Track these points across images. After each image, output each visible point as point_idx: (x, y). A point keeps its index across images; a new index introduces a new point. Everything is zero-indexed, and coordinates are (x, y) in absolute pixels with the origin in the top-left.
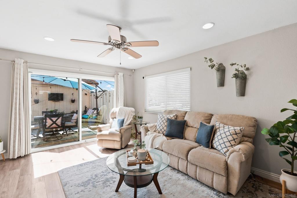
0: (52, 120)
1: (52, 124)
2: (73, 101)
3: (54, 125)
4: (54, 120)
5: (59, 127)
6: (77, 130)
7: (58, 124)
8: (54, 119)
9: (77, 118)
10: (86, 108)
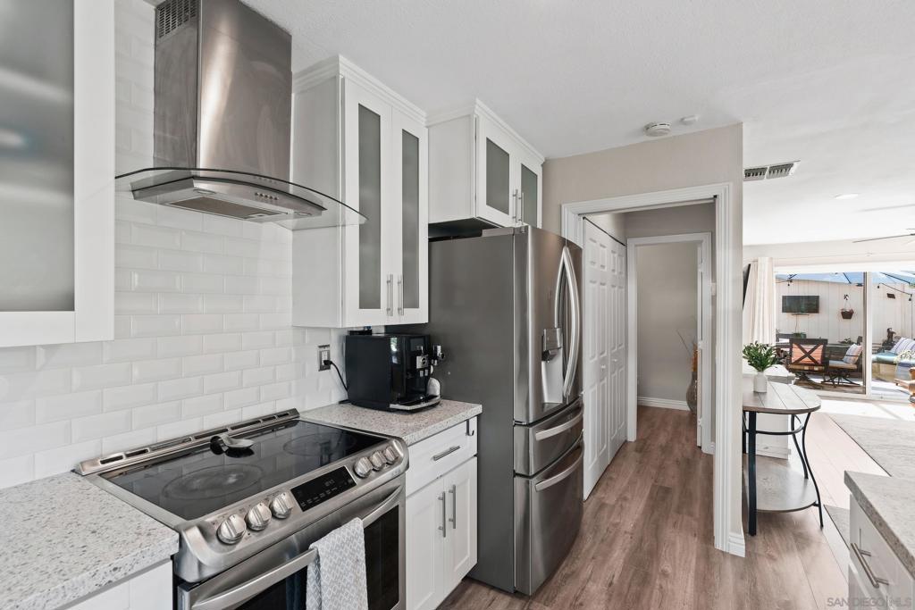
0: (803, 350)
1: (803, 357)
2: (847, 315)
3: (807, 360)
4: (808, 351)
5: (816, 364)
6: (861, 383)
7: (816, 359)
8: (808, 348)
9: (861, 354)
10: (890, 334)
